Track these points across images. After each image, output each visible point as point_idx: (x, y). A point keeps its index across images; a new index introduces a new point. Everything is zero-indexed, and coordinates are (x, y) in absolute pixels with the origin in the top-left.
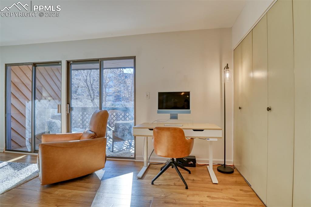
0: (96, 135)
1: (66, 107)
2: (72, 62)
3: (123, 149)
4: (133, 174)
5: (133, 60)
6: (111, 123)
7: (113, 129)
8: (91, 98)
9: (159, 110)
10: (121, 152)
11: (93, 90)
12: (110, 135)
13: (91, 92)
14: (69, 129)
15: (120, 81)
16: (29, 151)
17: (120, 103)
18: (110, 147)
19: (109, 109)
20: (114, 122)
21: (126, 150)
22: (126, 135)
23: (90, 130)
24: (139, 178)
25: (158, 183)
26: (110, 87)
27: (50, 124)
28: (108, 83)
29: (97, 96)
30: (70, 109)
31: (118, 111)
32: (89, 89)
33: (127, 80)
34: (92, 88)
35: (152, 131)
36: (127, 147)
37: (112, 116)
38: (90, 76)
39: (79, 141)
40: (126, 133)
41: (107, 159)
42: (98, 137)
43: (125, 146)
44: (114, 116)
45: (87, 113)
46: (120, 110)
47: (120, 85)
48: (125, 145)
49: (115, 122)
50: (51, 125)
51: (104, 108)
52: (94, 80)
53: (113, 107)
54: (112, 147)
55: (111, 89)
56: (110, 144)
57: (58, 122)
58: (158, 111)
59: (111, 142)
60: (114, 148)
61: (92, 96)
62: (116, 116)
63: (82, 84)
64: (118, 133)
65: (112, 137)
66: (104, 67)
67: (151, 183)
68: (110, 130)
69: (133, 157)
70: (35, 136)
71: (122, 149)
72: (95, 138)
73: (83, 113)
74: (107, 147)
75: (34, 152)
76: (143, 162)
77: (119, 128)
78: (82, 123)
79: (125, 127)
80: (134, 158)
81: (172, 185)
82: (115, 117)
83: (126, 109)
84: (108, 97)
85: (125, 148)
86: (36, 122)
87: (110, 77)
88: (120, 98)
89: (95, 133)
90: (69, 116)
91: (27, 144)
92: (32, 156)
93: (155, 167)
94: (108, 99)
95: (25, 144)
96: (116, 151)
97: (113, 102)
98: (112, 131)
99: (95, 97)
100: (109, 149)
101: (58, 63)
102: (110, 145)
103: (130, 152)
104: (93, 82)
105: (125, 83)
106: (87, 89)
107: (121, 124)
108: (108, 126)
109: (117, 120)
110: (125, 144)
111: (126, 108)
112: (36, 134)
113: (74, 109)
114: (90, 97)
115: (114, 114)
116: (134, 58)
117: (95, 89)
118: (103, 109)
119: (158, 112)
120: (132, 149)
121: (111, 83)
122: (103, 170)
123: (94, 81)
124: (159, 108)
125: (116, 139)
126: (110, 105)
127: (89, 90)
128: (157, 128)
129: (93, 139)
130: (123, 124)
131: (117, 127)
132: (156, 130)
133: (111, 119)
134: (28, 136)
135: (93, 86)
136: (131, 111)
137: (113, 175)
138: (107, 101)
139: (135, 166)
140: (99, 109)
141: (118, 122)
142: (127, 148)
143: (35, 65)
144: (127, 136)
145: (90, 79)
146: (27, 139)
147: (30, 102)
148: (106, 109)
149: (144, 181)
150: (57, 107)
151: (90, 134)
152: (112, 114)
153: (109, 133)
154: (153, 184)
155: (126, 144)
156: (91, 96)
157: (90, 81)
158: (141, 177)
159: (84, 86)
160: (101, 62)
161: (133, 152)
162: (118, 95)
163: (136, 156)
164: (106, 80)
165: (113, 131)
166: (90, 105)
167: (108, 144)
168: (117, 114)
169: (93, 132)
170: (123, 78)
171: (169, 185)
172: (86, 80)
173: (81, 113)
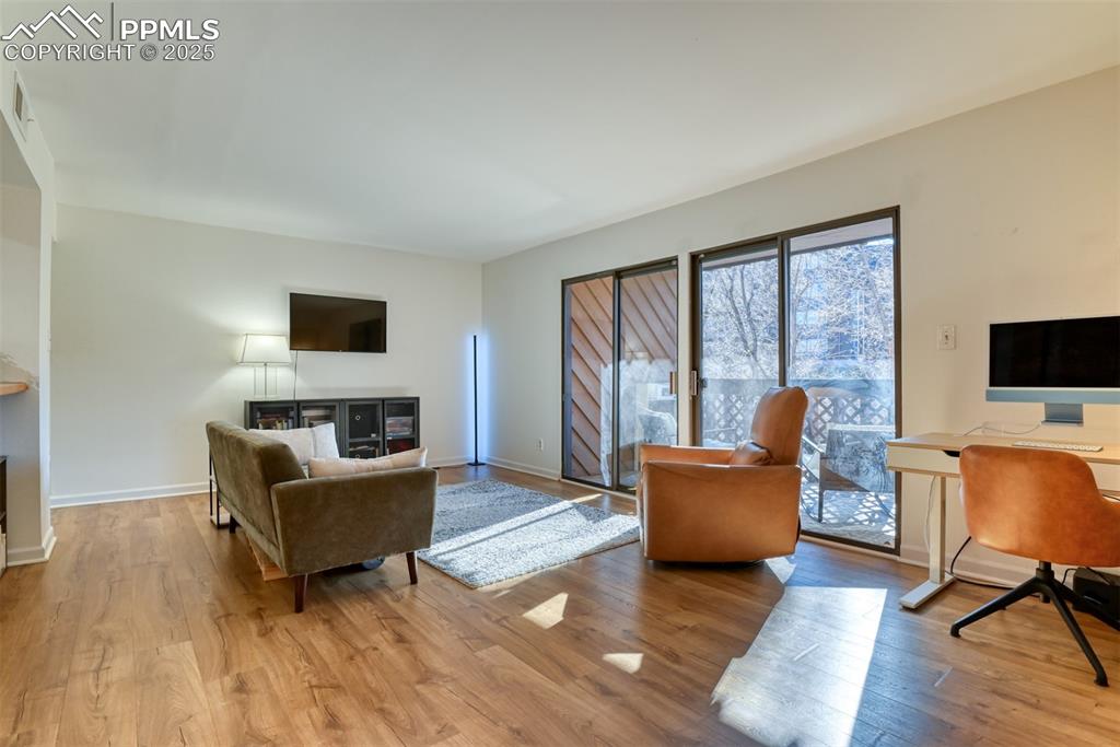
0: (771, 457)
1: (690, 379)
2: (702, 256)
3: (857, 521)
4: (888, 592)
5: (891, 219)
6: (814, 432)
7: (822, 448)
8: (746, 348)
9: (992, 388)
10: (849, 528)
11: (751, 321)
12: (813, 468)
13: (747, 329)
14: (696, 437)
15: (850, 280)
16: (607, 485)
17: (850, 362)
18: (812, 508)
19: (810, 386)
20: (824, 427)
21: (867, 523)
22: (864, 469)
23: (753, 443)
24: (907, 609)
25: (977, 637)
26: (812, 308)
27: (650, 422)
28: (803, 295)
29: (765, 341)
30: (699, 384)
31: (838, 391)
32: (739, 319)
33: (877, 274)
34: (749, 314)
35: (957, 460)
36: (873, 515)
37: (820, 409)
38: (742, 277)
39: (728, 466)
40: (866, 463)
41: (801, 536)
42: (777, 463)
43: (866, 513)
44: (826, 410)
45: (739, 398)
46: (844, 388)
47: (849, 295)
48: (866, 510)
49: (829, 427)
50: (651, 426)
51: (794, 381)
52: (755, 288)
53: (821, 377)
54: (817, 508)
55: (812, 314)
56: (813, 499)
57: (667, 418)
58: (988, 392)
59: (815, 492)
60: (824, 511)
61: (750, 343)
62: (831, 410)
63: (719, 306)
64: (839, 462)
65: (817, 473)
66: (792, 250)
67: (949, 632)
68: (811, 451)
69: (892, 545)
70: (618, 449)
71: (852, 520)
72: (768, 464)
73: (727, 398)
74: (801, 507)
75: (617, 490)
76: (928, 569)
77: (841, 444)
78: (725, 427)
79: (863, 443)
80: (896, 551)
81: (1035, 658)
82: (829, 413)
83: (867, 386)
84: (803, 342)
85: (865, 517)
86: (622, 417)
87: (812, 272)
88: (851, 346)
89: (768, 451)
90: (696, 403)
91: (604, 467)
92: (612, 496)
93: (975, 591)
94: (803, 350)
95: (599, 469)
96: (832, 521)
97: (821, 362)
98: (817, 456)
99: (759, 343)
100: (808, 511)
101: (670, 263)
102: (810, 501)
103: (881, 534)
104: (753, 295)
105: (869, 284)
106: (732, 321)
107: (851, 433)
108: (804, 437)
109: (834, 419)
110: (865, 507)
111: (866, 381)
112: (621, 444)
113: (709, 382)
114: (741, 344)
115: (827, 402)
116: (894, 212)
117: (759, 318)
118: (790, 385)
119: (990, 397)
120: (889, 524)
121: (814, 293)
122: (791, 562)
123: (755, 292)
124: (993, 383)
125: (832, 481)
126: (810, 373)
127: (741, 324)
128: (974, 449)
129: (763, 467)
130: (855, 435)
131: (834, 441)
132: (971, 456)
133: (816, 419)
134: (605, 449)
135: (753, 308)
136: (884, 390)
137: (819, 582)
138: (799, 359)
139: (897, 575)
140: (778, 383)
141: (838, 427)
142: (871, 520)
143: (619, 274)
144: (871, 475)
145: (743, 284)
146: (603, 457)
147: (610, 366)
148: (801, 385)
149: (926, 620)
150: (669, 378)
151: (755, 453)
152: (819, 402)
153: (810, 462)
154: (955, 632)
155: (869, 508)
156: (745, 341)
157: (744, 295)
158: (912, 606)
159: (724, 310)
160: (782, 242)
161: (893, 534)
162: (842, 334)
163: (902, 546)
164: (797, 286)
165: (822, 454)
166: (744, 370)
167: (804, 497)
168: (835, 402)
169: (762, 448)
170: (859, 270)
171: (1024, 655)
172: (731, 291)
173: (722, 397)
